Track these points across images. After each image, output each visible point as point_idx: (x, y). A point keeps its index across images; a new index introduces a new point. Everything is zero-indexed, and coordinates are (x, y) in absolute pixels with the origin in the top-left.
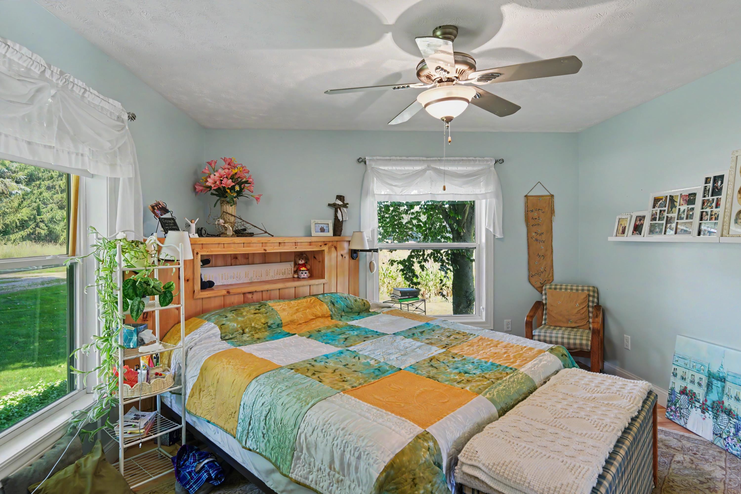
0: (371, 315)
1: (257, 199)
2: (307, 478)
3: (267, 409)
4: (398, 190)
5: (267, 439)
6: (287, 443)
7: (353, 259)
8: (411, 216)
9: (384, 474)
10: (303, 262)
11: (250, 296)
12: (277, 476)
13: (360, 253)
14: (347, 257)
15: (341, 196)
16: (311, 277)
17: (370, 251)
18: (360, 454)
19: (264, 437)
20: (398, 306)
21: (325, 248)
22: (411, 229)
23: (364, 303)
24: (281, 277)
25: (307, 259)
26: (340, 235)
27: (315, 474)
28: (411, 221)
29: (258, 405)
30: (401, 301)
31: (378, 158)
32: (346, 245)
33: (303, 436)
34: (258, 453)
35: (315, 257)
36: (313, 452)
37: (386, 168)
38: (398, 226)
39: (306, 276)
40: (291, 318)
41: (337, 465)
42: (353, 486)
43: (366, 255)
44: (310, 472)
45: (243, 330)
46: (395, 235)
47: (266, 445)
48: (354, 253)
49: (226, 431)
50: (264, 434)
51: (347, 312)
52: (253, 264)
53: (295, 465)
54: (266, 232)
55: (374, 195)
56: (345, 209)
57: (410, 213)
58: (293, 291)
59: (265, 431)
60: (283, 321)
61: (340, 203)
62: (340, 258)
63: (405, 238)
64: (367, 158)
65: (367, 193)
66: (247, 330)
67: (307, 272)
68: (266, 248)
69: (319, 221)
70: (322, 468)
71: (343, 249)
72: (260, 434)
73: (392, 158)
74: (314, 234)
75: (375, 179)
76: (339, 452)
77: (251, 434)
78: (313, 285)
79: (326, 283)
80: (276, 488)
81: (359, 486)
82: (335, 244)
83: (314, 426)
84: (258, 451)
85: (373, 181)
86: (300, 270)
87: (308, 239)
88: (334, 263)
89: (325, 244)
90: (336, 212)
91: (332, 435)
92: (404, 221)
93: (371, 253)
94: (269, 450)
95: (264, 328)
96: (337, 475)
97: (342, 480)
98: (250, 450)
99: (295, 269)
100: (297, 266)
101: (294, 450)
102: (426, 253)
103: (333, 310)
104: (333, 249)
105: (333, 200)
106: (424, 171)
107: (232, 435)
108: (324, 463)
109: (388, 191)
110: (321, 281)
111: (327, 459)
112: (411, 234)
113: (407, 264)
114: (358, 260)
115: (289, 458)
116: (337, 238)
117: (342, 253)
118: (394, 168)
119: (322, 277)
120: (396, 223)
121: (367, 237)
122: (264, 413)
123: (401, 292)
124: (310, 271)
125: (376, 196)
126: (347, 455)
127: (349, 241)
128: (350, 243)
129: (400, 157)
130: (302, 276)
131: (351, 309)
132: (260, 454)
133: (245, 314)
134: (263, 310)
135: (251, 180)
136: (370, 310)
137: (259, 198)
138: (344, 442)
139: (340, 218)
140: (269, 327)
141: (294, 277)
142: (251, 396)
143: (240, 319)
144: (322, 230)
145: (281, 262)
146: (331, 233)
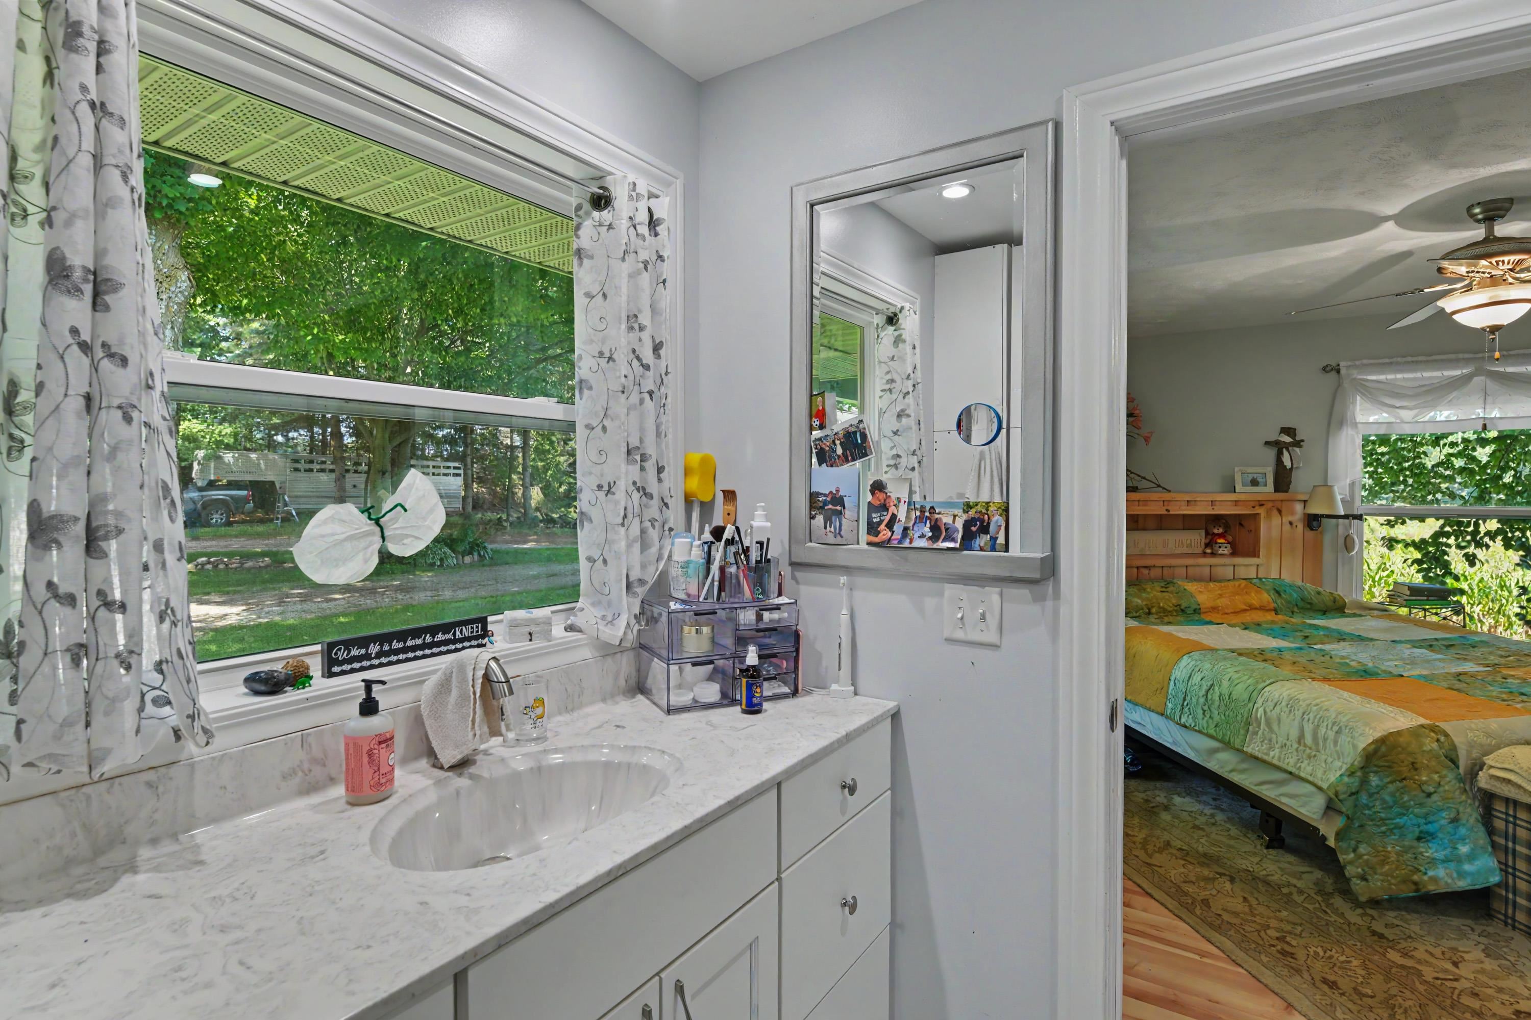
0: (1346, 617)
1: (1147, 439)
2: (1268, 754)
3: (1209, 684)
4: (1406, 415)
5: (1208, 716)
6: (1239, 718)
7: (1312, 529)
8: (1447, 450)
9: (1373, 747)
10: (1221, 531)
11: (1146, 571)
12: (1224, 756)
13: (1324, 520)
14: (1300, 527)
15: (1289, 428)
16: (1234, 553)
17: (1346, 517)
18: (1340, 728)
19: (1204, 714)
20: (1404, 611)
21: (1261, 511)
22: (1451, 479)
23: (1335, 598)
24: (1185, 550)
25: (1227, 527)
26: (1287, 491)
27: (1277, 751)
28: (1448, 460)
29: (1196, 678)
30: (1409, 603)
31: (1365, 361)
32: (1299, 507)
33: (1261, 711)
34: (1196, 731)
35: (1241, 524)
36: (1275, 727)
37: (1382, 377)
38: (1411, 471)
39: (1226, 552)
40: (1211, 604)
41: (1309, 740)
42: (1330, 760)
43: (1337, 525)
44: (1271, 748)
45: (1149, 609)
46: (1403, 491)
47: (1207, 722)
48: (1313, 521)
49: (1150, 709)
50: (1204, 711)
51: (1302, 608)
52: (1144, 529)
53: (1251, 740)
54: (1159, 486)
55: (1355, 425)
56: (1297, 449)
57: (1445, 445)
58: (1207, 571)
59: (1206, 708)
60: (1202, 606)
61: (1287, 439)
62: (1287, 527)
63: (1430, 497)
64: (1342, 364)
65: (1341, 423)
66: (1154, 610)
67: (1228, 546)
68: (1169, 508)
69: (1250, 470)
70: (1288, 743)
71: (1293, 513)
72: (1200, 712)
73: (1394, 360)
74: (1239, 488)
75: (1358, 398)
76: (1311, 726)
77: (1186, 710)
78: (1239, 565)
79: (1262, 565)
80: (1222, 767)
81: (1339, 758)
82: (1278, 504)
83: (1275, 701)
84: (1197, 728)
85: (1354, 403)
86: (1216, 543)
87: (1232, 497)
88: (1275, 533)
89: (1262, 505)
90: (1280, 454)
91: (1301, 711)
92: (1429, 463)
93: (1346, 521)
94: (1212, 726)
95: (1176, 611)
96: (1308, 751)
97: (1315, 756)
98: (1185, 726)
99: (1208, 541)
100: (1210, 537)
101: (1248, 724)
102: (1482, 529)
103: (1279, 601)
104: (1275, 512)
105: (1274, 436)
106: (1467, 379)
107: (1157, 713)
108: (1291, 738)
109: (1385, 416)
110: (1254, 561)
111: (1294, 734)
112: (1447, 488)
113: (1431, 549)
114: (1321, 533)
115: (1242, 732)
116: (1281, 496)
117: (1291, 518)
118: (1399, 376)
119: (1255, 553)
120: (1406, 465)
121: (1340, 494)
122: (1205, 688)
123: (1410, 588)
124: (1233, 544)
125: (1359, 426)
126: (1322, 731)
127: (1305, 502)
128: (1307, 505)
129: (1412, 356)
130: (1220, 552)
131: (1310, 604)
132: (1200, 732)
133: (1149, 590)
134: (1171, 588)
135: (1137, 412)
136: (1346, 611)
137: (1149, 437)
138: (1318, 716)
139: (1287, 462)
140: (1183, 611)
141: (1205, 553)
142: (1185, 671)
143: (1144, 595)
144: (1254, 483)
145: (1184, 529)
146: (1270, 487)
